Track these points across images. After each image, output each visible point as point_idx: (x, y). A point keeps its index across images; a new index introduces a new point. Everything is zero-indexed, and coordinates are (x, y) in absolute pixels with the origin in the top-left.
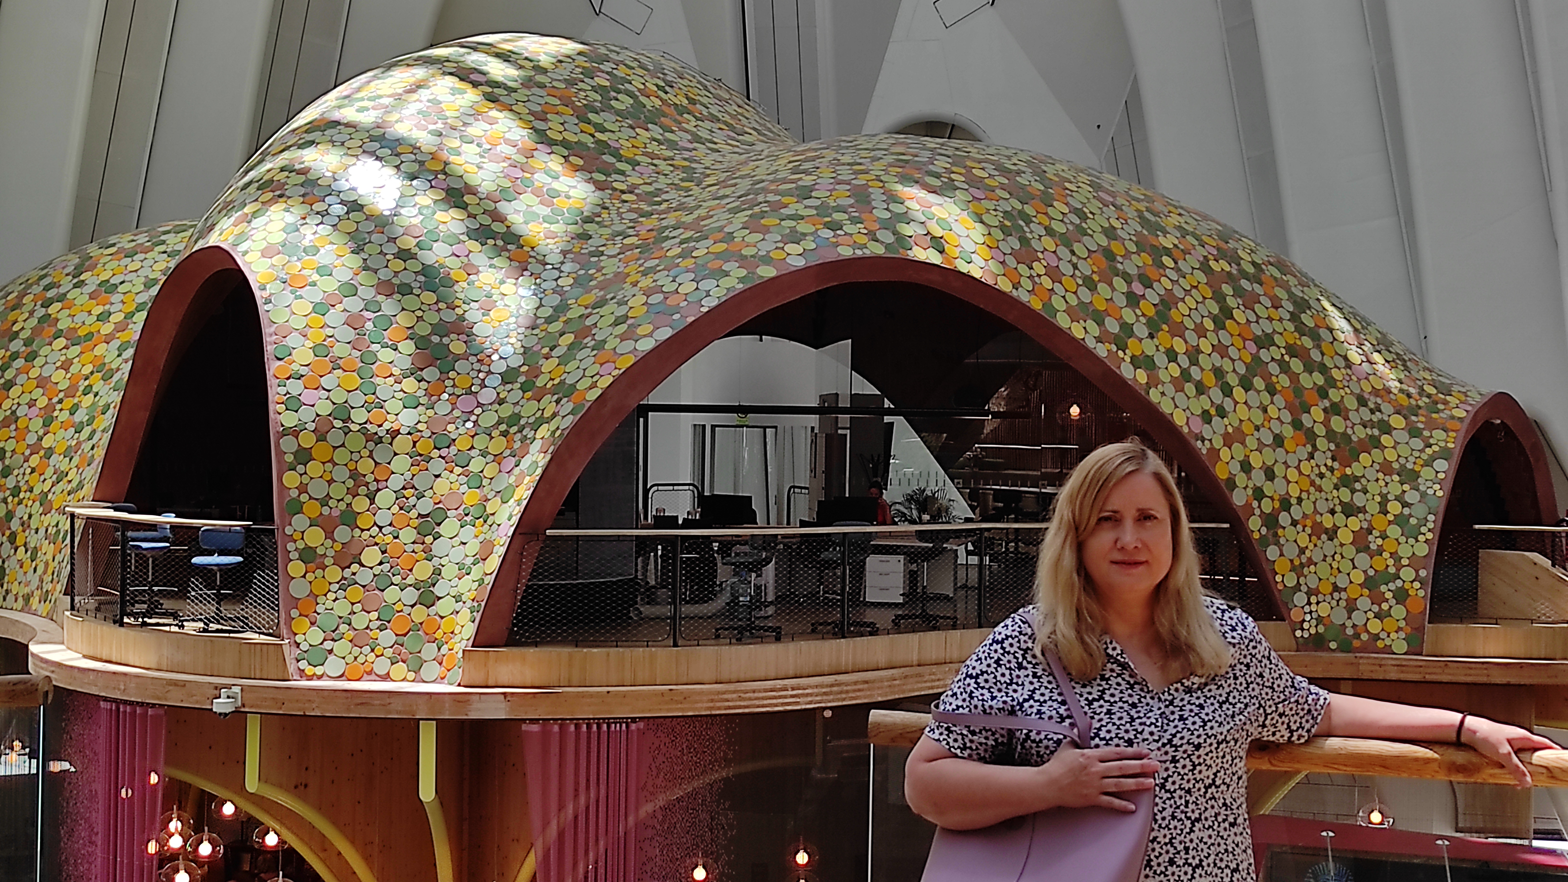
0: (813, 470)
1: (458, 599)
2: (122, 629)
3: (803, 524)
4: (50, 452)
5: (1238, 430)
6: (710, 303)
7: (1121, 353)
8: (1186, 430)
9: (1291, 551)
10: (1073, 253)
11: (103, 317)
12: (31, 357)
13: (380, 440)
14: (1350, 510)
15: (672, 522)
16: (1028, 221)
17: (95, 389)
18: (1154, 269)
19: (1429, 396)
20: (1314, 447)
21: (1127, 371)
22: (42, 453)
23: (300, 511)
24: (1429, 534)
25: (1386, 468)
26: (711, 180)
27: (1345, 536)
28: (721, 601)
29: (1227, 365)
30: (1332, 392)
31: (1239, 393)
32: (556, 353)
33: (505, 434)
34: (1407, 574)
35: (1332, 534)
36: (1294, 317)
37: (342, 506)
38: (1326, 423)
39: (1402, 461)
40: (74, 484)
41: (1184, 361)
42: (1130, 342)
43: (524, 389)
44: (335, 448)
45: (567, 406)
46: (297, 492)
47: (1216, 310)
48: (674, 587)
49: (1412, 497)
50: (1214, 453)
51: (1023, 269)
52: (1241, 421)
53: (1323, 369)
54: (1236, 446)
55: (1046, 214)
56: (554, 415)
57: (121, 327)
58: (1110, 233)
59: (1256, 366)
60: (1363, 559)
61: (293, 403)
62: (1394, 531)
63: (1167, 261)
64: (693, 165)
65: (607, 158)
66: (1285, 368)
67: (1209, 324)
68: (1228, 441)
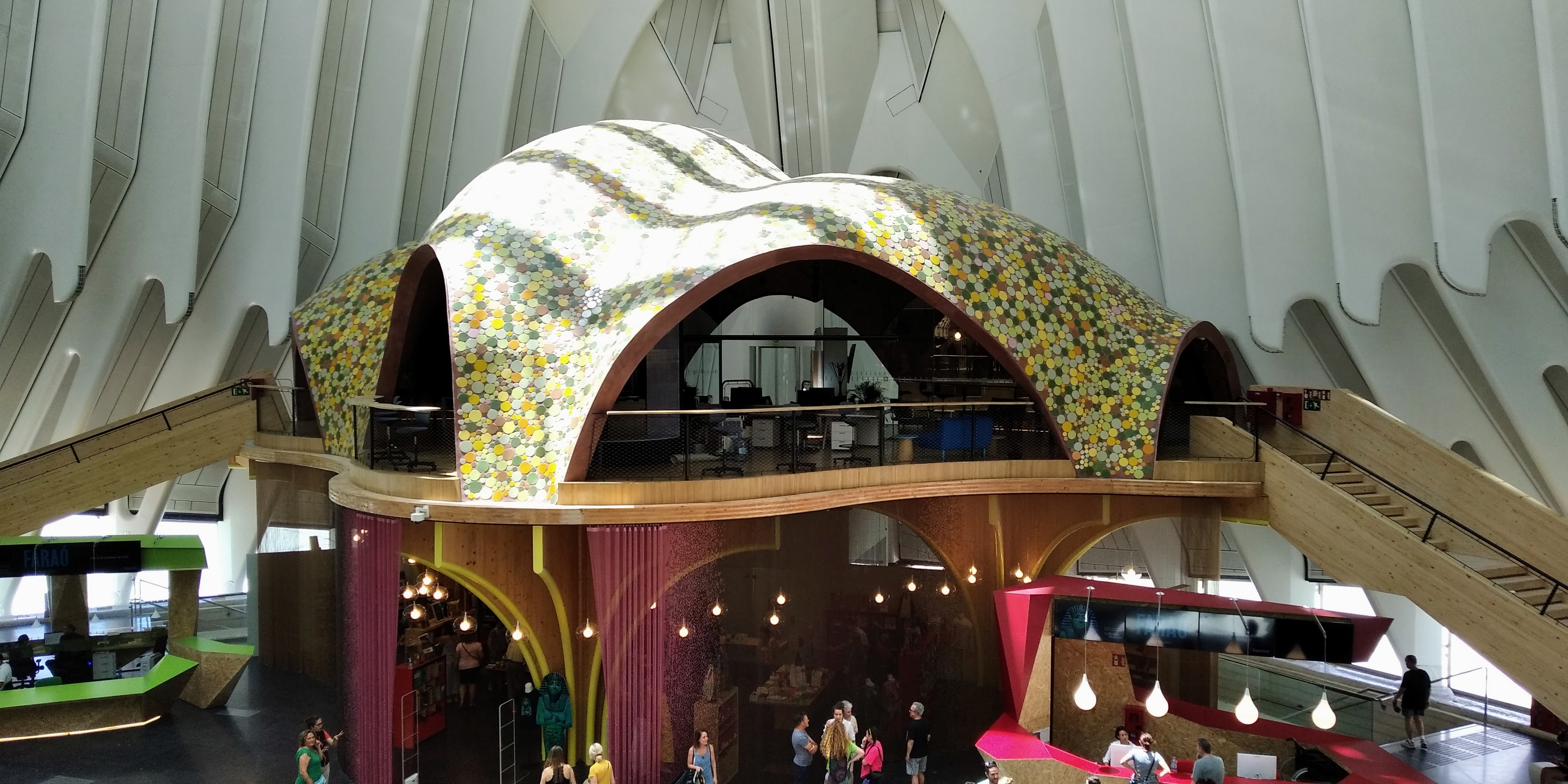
5: (1039, 346)
7: (966, 301)
8: (1006, 346)
9: (1072, 418)
10: (938, 241)
14: (1109, 393)
18: (989, 250)
19: (1159, 324)
20: (1087, 356)
21: (970, 312)
23: (467, 400)
24: (1157, 407)
25: (1131, 368)
27: (1106, 408)
29: (1033, 307)
30: (1099, 323)
31: (1040, 324)
34: (1144, 431)
35: (1097, 407)
36: (1077, 278)
38: (1095, 341)
39: (1141, 363)
41: (1006, 305)
42: (973, 294)
47: (1027, 275)
49: (1147, 384)
50: (1024, 360)
52: (1041, 341)
53: (1093, 309)
54: (1038, 356)
58: (963, 229)
59: (1051, 307)
60: (1117, 422)
61: (463, 337)
62: (1136, 405)
63: (997, 245)
67: (1022, 283)
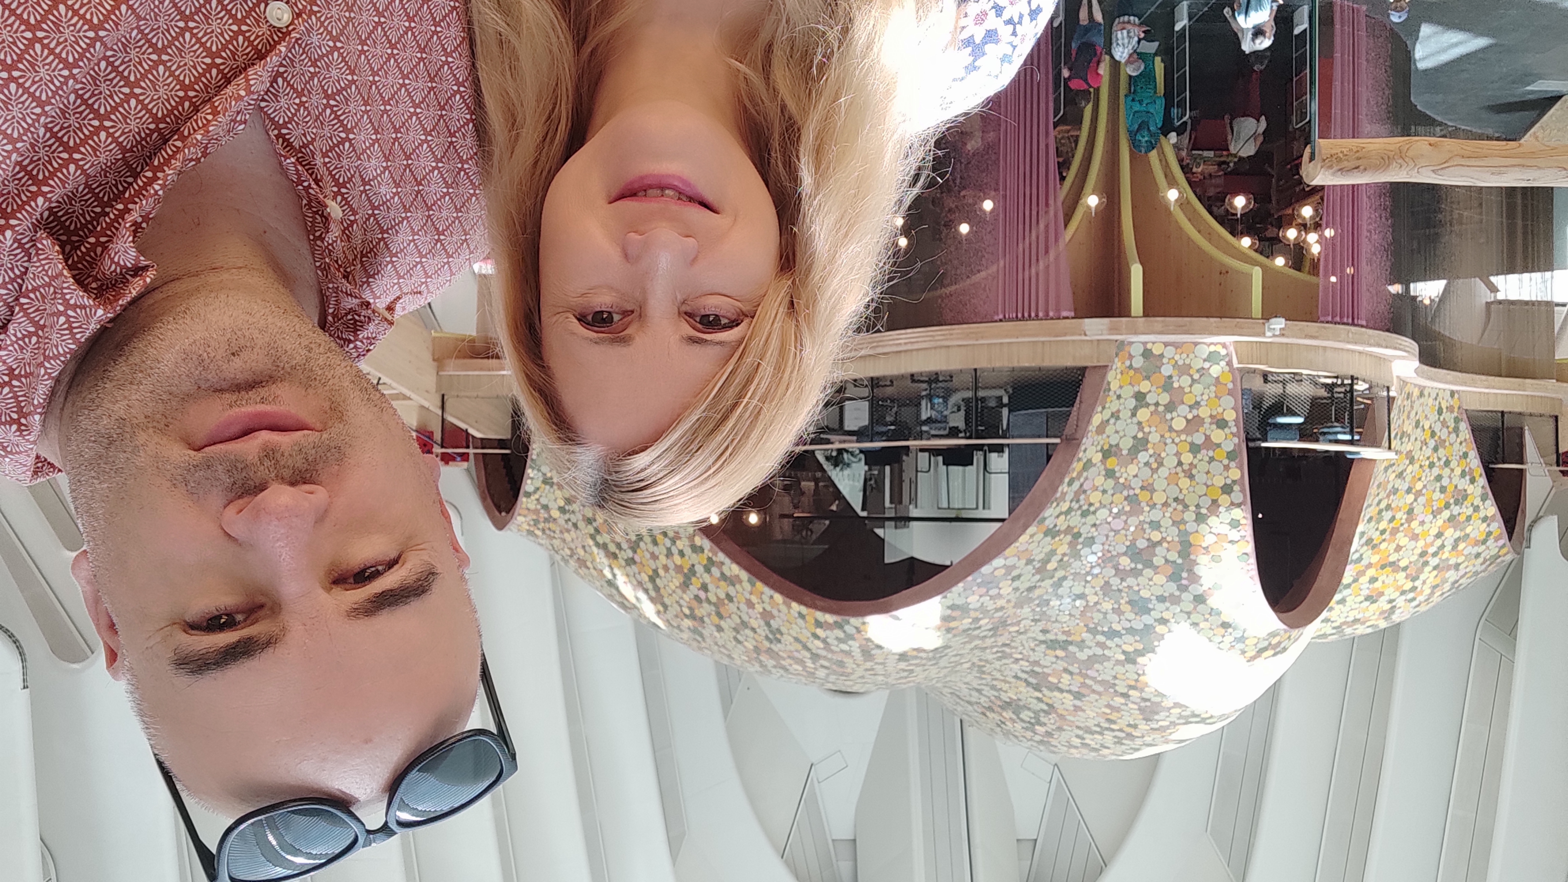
0: (911, 482)
1: (1119, 397)
2: (1351, 373)
4: (1409, 491)
7: (710, 555)
10: (740, 617)
11: (1373, 580)
12: (1423, 554)
13: (1176, 500)
16: (767, 637)
17: (1378, 533)
18: (693, 606)
19: (539, 529)
22: (1414, 491)
23: (1228, 453)
26: (968, 665)
29: (651, 547)
30: (592, 531)
32: (1058, 557)
33: (1091, 504)
37: (1199, 456)
39: (552, 490)
40: (1390, 470)
41: (674, 550)
42: (705, 562)
43: (1079, 534)
44: (1205, 495)
45: (1049, 523)
46: (1231, 465)
47: (658, 581)
51: (768, 608)
55: (757, 641)
56: (1058, 517)
57: (1361, 573)
58: (720, 629)
59: (635, 547)
61: (1235, 524)
64: (979, 675)
66: (619, 546)
67: (661, 572)
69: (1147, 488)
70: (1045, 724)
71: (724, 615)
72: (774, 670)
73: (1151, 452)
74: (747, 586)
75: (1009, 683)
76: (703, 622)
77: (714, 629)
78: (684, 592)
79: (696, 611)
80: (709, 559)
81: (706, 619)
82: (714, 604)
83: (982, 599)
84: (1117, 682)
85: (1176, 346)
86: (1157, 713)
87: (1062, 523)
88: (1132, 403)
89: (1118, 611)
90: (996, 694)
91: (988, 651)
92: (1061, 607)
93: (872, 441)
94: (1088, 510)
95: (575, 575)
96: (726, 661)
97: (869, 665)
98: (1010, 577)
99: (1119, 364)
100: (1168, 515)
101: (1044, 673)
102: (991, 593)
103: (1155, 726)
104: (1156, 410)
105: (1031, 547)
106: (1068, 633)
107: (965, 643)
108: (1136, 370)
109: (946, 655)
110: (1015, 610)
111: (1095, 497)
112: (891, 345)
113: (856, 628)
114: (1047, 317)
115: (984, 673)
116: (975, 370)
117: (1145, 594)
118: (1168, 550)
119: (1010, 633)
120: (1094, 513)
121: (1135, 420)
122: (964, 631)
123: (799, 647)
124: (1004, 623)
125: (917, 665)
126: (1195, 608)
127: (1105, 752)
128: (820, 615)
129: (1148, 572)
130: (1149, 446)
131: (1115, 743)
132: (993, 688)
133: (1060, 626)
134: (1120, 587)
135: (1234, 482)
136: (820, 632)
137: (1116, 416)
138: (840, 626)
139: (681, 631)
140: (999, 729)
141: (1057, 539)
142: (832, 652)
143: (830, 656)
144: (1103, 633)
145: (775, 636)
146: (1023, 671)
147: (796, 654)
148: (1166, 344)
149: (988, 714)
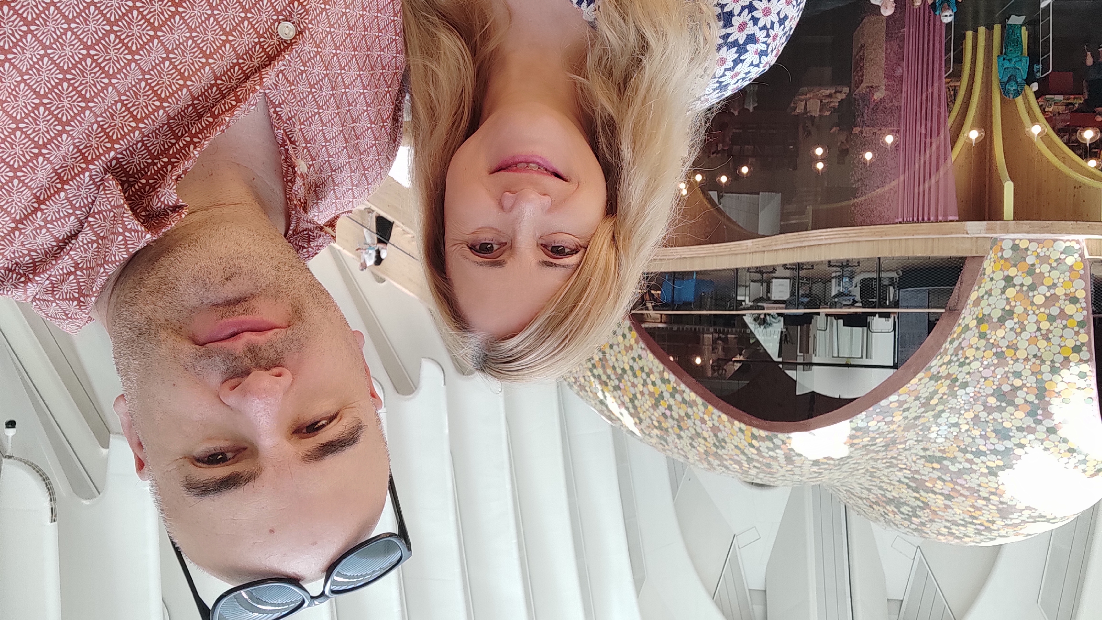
0: (815, 337)
1: (992, 279)
3: (818, 314)
5: (627, 352)
6: (863, 415)
7: (675, 385)
8: (648, 352)
10: (695, 430)
13: (1035, 356)
15: (882, 315)
16: (714, 444)
18: (661, 421)
21: (672, 378)
23: (1078, 322)
26: (863, 471)
28: (857, 279)
29: (632, 378)
31: (627, 367)
32: (939, 396)
33: (967, 358)
37: (1055, 324)
41: (649, 381)
42: (671, 390)
43: (956, 380)
44: (1059, 353)
45: (934, 371)
46: (1080, 332)
47: (636, 402)
48: (880, 284)
50: (637, 342)
51: (717, 424)
52: (626, 355)
53: (594, 376)
54: (628, 345)
55: (707, 447)
56: (941, 366)
58: (680, 437)
59: (620, 378)
61: (1082, 375)
63: (656, 424)
64: (870, 478)
65: (913, 485)
66: (609, 377)
67: (639, 396)
68: (631, 347)
69: (1013, 347)
70: (920, 517)
71: (684, 427)
72: (717, 468)
73: (1016, 320)
74: (702, 408)
75: (894, 485)
76: (668, 432)
77: (676, 437)
78: (655, 410)
79: (663, 424)
80: (674, 388)
81: (670, 430)
82: (677, 420)
83: (879, 424)
84: (981, 489)
85: (1039, 242)
86: (1012, 513)
87: (944, 371)
88: (1003, 283)
89: (984, 437)
90: (883, 493)
91: (879, 461)
92: (939, 433)
93: (797, 308)
94: (964, 362)
95: (576, 396)
96: (682, 460)
97: (790, 467)
98: (901, 409)
99: (993, 255)
100: (1028, 367)
101: (922, 479)
102: (886, 420)
103: (1009, 522)
104: (1021, 290)
105: (919, 388)
106: (943, 451)
107: (863, 455)
108: (1006, 260)
109: (848, 463)
110: (903, 433)
111: (970, 353)
112: (814, 240)
113: (783, 441)
114: (937, 221)
115: (874, 477)
116: (879, 258)
117: (1007, 425)
118: (1027, 393)
119: (898, 449)
120: (969, 364)
121: (1004, 297)
122: (863, 446)
123: (739, 452)
124: (894, 442)
125: (826, 469)
126: (1047, 437)
127: (967, 539)
128: (755, 431)
129: (1010, 409)
130: (1014, 315)
131: (976, 533)
132: (881, 488)
133: (937, 445)
134: (987, 419)
135: (1083, 344)
136: (754, 442)
137: (989, 293)
138: (770, 439)
139: (651, 437)
140: (882, 518)
141: (939, 382)
142: (764, 457)
143: (761, 459)
144: (972, 452)
145: (721, 443)
146: (905, 477)
147: (736, 457)
148: (1031, 241)
149: (874, 506)
